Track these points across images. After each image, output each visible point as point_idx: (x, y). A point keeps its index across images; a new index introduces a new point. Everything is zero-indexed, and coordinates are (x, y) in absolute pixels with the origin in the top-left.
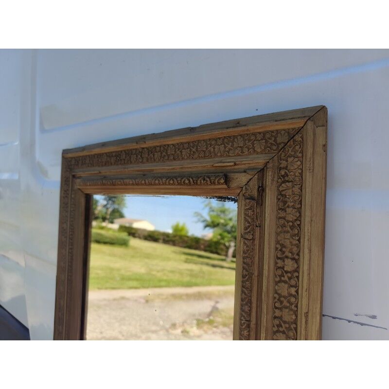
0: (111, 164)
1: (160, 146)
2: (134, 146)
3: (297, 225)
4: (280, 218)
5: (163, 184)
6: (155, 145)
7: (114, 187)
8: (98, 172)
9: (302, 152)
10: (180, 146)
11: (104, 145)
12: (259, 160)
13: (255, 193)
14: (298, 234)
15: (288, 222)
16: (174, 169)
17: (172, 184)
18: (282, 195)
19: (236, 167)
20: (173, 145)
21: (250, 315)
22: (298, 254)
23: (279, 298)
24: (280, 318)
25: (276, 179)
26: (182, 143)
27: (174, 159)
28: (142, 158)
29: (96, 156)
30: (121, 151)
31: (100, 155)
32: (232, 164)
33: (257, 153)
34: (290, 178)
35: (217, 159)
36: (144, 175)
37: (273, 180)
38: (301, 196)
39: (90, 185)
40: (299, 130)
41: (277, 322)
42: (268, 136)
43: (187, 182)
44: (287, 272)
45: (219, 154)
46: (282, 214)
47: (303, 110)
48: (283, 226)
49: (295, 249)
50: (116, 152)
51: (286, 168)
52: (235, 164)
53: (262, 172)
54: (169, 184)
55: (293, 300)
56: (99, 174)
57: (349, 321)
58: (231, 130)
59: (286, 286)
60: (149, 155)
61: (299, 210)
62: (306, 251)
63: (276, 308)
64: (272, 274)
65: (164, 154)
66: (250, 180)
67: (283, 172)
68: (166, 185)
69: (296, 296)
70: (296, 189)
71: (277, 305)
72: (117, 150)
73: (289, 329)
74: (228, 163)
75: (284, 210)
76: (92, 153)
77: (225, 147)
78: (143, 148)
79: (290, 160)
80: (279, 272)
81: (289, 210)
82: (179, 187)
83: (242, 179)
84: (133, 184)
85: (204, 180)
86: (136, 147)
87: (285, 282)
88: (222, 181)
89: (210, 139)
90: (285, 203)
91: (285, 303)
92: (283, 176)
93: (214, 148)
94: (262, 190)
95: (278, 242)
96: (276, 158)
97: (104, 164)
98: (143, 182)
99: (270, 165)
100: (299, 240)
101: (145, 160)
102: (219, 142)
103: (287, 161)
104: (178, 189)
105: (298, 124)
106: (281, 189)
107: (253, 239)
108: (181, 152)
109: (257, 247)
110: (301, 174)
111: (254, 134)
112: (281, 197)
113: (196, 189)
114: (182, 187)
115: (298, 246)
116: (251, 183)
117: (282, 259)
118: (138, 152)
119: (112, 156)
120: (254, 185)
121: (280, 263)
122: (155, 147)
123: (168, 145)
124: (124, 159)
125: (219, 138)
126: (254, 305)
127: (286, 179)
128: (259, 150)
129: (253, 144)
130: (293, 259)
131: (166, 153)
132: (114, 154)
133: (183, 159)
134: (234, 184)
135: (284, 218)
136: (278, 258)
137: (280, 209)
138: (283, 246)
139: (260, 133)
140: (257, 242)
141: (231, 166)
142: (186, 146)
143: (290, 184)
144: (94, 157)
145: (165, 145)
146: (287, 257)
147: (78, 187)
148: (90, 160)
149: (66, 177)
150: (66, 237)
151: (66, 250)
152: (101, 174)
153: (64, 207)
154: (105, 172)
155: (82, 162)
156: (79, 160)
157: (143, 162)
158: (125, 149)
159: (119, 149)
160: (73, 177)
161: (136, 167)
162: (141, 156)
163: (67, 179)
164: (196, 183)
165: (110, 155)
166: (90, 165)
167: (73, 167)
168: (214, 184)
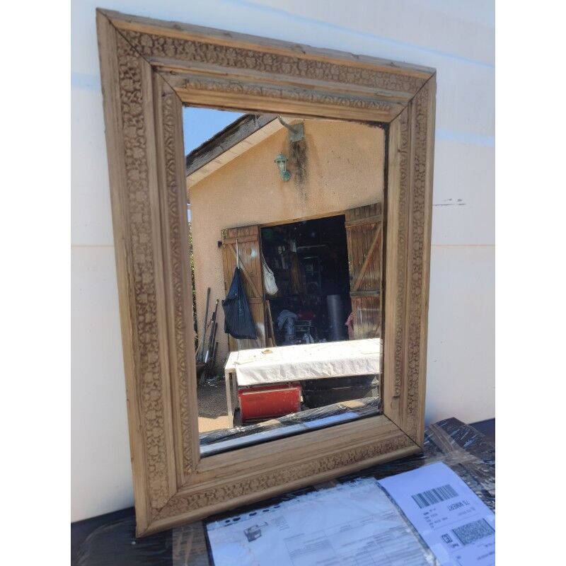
0: (248, 67)
1: (322, 63)
2: (287, 52)
3: (425, 143)
4: (417, 138)
5: (333, 104)
6: (315, 59)
8: (224, 73)
9: (428, 96)
10: (345, 69)
12: (407, 96)
14: (425, 149)
15: (421, 141)
16: (339, 90)
17: (343, 105)
18: (418, 123)
19: (393, 99)
20: (337, 66)
22: (425, 161)
23: (416, 190)
24: (417, 202)
25: (416, 112)
26: (345, 66)
27: (339, 80)
28: (300, 70)
29: (211, 48)
30: (264, 54)
32: (391, 95)
33: (405, 91)
35: (378, 89)
37: (414, 112)
38: (426, 124)
40: (427, 82)
41: (416, 205)
42: (411, 80)
43: (359, 104)
44: (420, 173)
45: (379, 86)
46: (418, 136)
48: (419, 143)
49: (424, 159)
50: (255, 52)
51: (420, 105)
54: (341, 104)
55: (423, 189)
56: (225, 77)
57: (442, 205)
58: (387, 67)
59: (420, 181)
60: (308, 68)
61: (426, 134)
62: (428, 158)
63: (416, 196)
64: (414, 176)
65: (327, 72)
66: (403, 110)
67: (419, 108)
68: (337, 105)
69: (424, 187)
70: (425, 120)
71: (416, 194)
72: (256, 49)
73: (421, 208)
74: (388, 93)
75: (418, 133)
76: (203, 41)
77: (384, 81)
78: (299, 59)
80: (417, 174)
81: (421, 133)
82: (349, 108)
83: (397, 109)
84: (295, 99)
85: (374, 104)
86: (288, 55)
87: (420, 179)
89: (371, 70)
90: (420, 128)
91: (420, 192)
93: (375, 79)
95: (416, 154)
97: (232, 62)
100: (425, 153)
101: (303, 73)
102: (379, 75)
103: (421, 100)
104: (345, 110)
105: (427, 76)
106: (418, 119)
108: (346, 74)
110: (427, 111)
111: (403, 76)
112: (418, 125)
115: (425, 156)
116: (403, 113)
118: (291, 61)
119: (247, 55)
120: (405, 115)
121: (417, 168)
122: (315, 62)
123: (331, 64)
124: (271, 66)
125: (380, 72)
127: (420, 112)
128: (406, 89)
129: (402, 83)
130: (423, 164)
131: (330, 72)
133: (348, 82)
135: (419, 138)
136: (417, 165)
138: (418, 156)
139: (406, 76)
141: (390, 97)
142: (350, 70)
143: (422, 117)
144: (207, 48)
145: (328, 63)
146: (420, 164)
147: (176, 89)
148: (196, 50)
149: (126, 65)
150: (147, 171)
151: (147, 193)
152: (227, 77)
153: (130, 120)
154: (238, 76)
155: (176, 49)
156: (165, 42)
157: (300, 75)
158: (271, 52)
159: (260, 50)
160: (154, 69)
161: (291, 79)
162: (298, 67)
163: (131, 69)
164: (366, 107)
165: (242, 53)
166: (198, 58)
167: (148, 51)
168: (380, 109)
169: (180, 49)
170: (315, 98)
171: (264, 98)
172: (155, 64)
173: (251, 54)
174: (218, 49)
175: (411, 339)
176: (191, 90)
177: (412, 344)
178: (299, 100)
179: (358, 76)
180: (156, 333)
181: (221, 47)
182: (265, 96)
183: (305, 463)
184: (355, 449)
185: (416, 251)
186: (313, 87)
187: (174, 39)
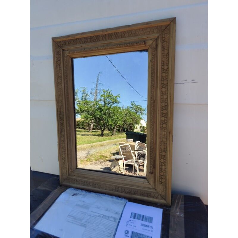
0: (88, 42)
1: (115, 33)
2: (101, 33)
3: (168, 55)
4: (163, 53)
5: (118, 47)
6: (112, 32)
7: (91, 52)
8: (81, 46)
9: (169, 32)
10: (124, 32)
11: (82, 34)
12: (156, 35)
13: (155, 46)
14: (168, 58)
15: (165, 54)
16: (122, 41)
17: (122, 47)
18: (163, 46)
19: (148, 39)
20: (121, 32)
21: (154, 85)
22: (168, 63)
23: (163, 77)
24: (163, 83)
25: (161, 42)
26: (124, 31)
27: (122, 38)
28: (106, 38)
29: (78, 39)
30: (94, 36)
31: (79, 39)
32: (146, 37)
33: (155, 33)
34: (166, 40)
35: (140, 36)
36: (107, 45)
37: (160, 42)
38: (169, 46)
39: (77, 53)
40: (168, 25)
41: (162, 85)
42: (158, 27)
43: (129, 45)
44: (165, 69)
45: (141, 34)
46: (163, 52)
47: (170, 19)
48: (164, 56)
49: (167, 62)
50: (90, 37)
51: (164, 37)
52: (147, 38)
53: (157, 39)
54: (121, 47)
55: (167, 77)
57: (180, 83)
58: (145, 25)
59: (165, 73)
60: (109, 37)
61: (168, 50)
62: (171, 62)
63: (162, 81)
64: (160, 71)
65: (117, 36)
66: (153, 42)
67: (163, 39)
68: (119, 47)
69: (168, 76)
70: (168, 44)
71: (162, 80)
73: (166, 86)
74: (145, 37)
75: (164, 51)
76: (75, 38)
77: (143, 32)
78: (105, 34)
79: (166, 35)
80: (163, 70)
81: (165, 51)
82: (125, 48)
83: (150, 42)
84: (102, 49)
85: (136, 43)
86: (102, 34)
87: (165, 72)
88: (143, 43)
89: (137, 29)
90: (164, 48)
91: (165, 79)
92: (164, 40)
93: (139, 32)
94: (157, 45)
95: (162, 61)
96: (161, 34)
97: (83, 42)
98: (108, 47)
99: (159, 37)
100: (168, 59)
102: (141, 30)
103: (165, 35)
105: (168, 23)
106: (163, 44)
107: (155, 61)
108: (124, 34)
109: (156, 64)
110: (169, 39)
111: (154, 27)
112: (163, 47)
113: (132, 48)
114: (126, 48)
115: (168, 61)
116: (153, 43)
117: (164, 66)
118: (103, 36)
119: (88, 39)
120: (154, 44)
121: (163, 67)
122: (112, 33)
123: (118, 32)
124: (96, 40)
125: (141, 29)
126: (155, 82)
127: (165, 41)
129: (153, 30)
130: (167, 65)
131: (118, 35)
132: (89, 38)
133: (125, 37)
134: (147, 44)
135: (164, 53)
136: (162, 66)
137: (163, 51)
138: (164, 62)
139: (156, 26)
140: (156, 62)
141: (146, 38)
142: (127, 32)
143: (166, 43)
145: (117, 32)
146: (165, 65)
147: (68, 55)
148: (74, 42)
149: (57, 51)
150: (62, 80)
151: (62, 86)
152: (82, 47)
153: (58, 66)
154: (85, 46)
155: (68, 43)
156: (66, 42)
157: (106, 40)
158: (95, 35)
159: (92, 35)
160: (63, 50)
161: (103, 42)
162: (105, 37)
163: (58, 52)
164: (133, 45)
165: (86, 38)
166: (74, 44)
167: (62, 45)
168: (140, 45)
169: (69, 42)
170: (110, 47)
171: (92, 52)
172: (63, 49)
173: (101, 36)
174: (80, 39)
175: (161, 148)
176: (71, 54)
177: (162, 151)
178: (104, 49)
179: (130, 33)
180: (64, 126)
181: (80, 38)
182: (93, 51)
183: (109, 185)
184: (131, 188)
185: (163, 107)
186: (111, 43)
187: (68, 40)
